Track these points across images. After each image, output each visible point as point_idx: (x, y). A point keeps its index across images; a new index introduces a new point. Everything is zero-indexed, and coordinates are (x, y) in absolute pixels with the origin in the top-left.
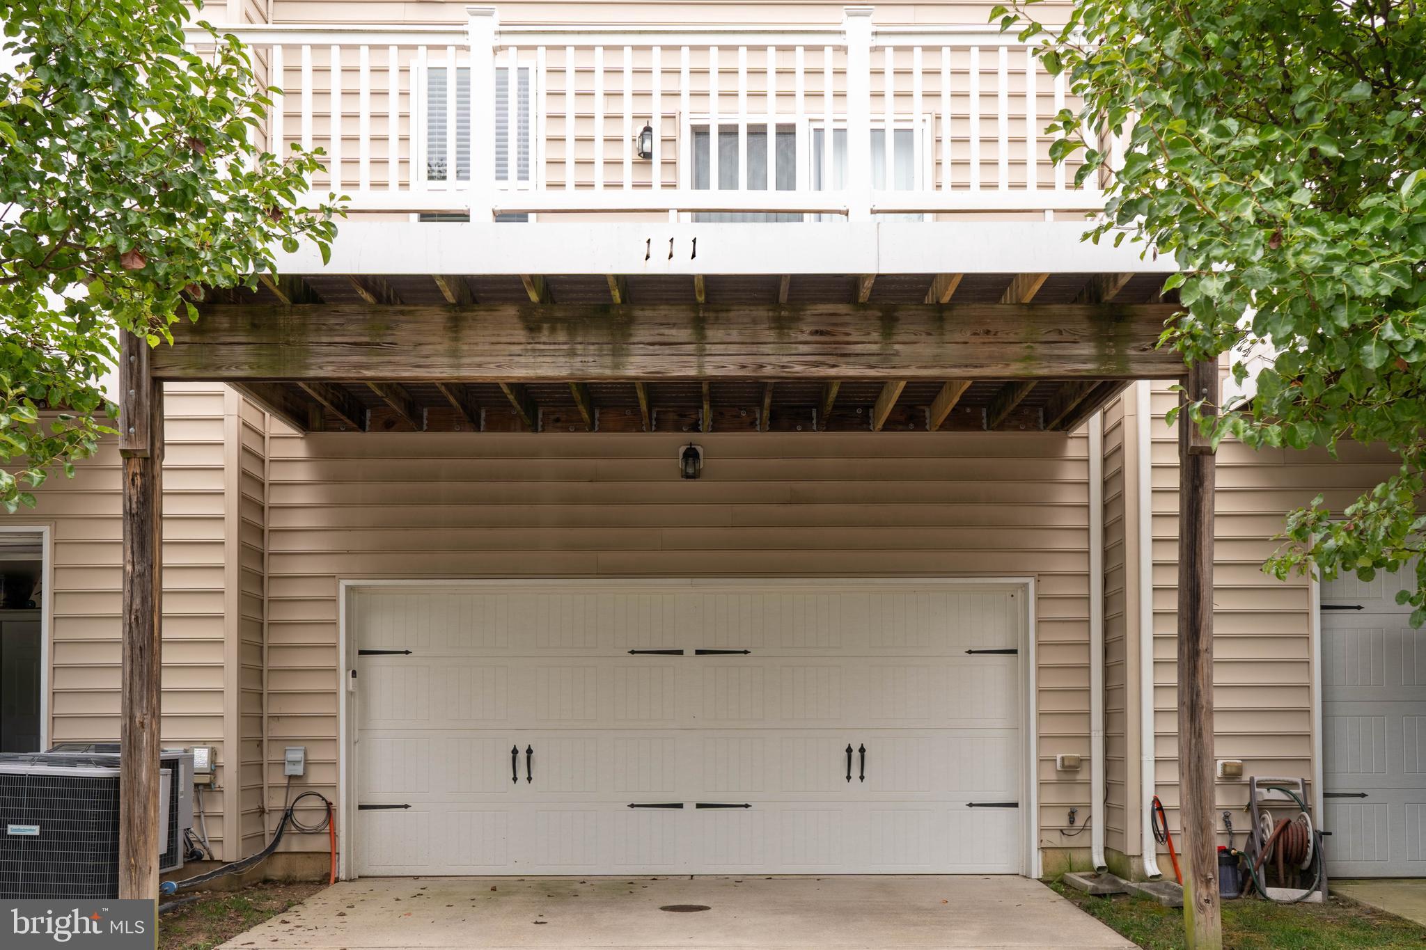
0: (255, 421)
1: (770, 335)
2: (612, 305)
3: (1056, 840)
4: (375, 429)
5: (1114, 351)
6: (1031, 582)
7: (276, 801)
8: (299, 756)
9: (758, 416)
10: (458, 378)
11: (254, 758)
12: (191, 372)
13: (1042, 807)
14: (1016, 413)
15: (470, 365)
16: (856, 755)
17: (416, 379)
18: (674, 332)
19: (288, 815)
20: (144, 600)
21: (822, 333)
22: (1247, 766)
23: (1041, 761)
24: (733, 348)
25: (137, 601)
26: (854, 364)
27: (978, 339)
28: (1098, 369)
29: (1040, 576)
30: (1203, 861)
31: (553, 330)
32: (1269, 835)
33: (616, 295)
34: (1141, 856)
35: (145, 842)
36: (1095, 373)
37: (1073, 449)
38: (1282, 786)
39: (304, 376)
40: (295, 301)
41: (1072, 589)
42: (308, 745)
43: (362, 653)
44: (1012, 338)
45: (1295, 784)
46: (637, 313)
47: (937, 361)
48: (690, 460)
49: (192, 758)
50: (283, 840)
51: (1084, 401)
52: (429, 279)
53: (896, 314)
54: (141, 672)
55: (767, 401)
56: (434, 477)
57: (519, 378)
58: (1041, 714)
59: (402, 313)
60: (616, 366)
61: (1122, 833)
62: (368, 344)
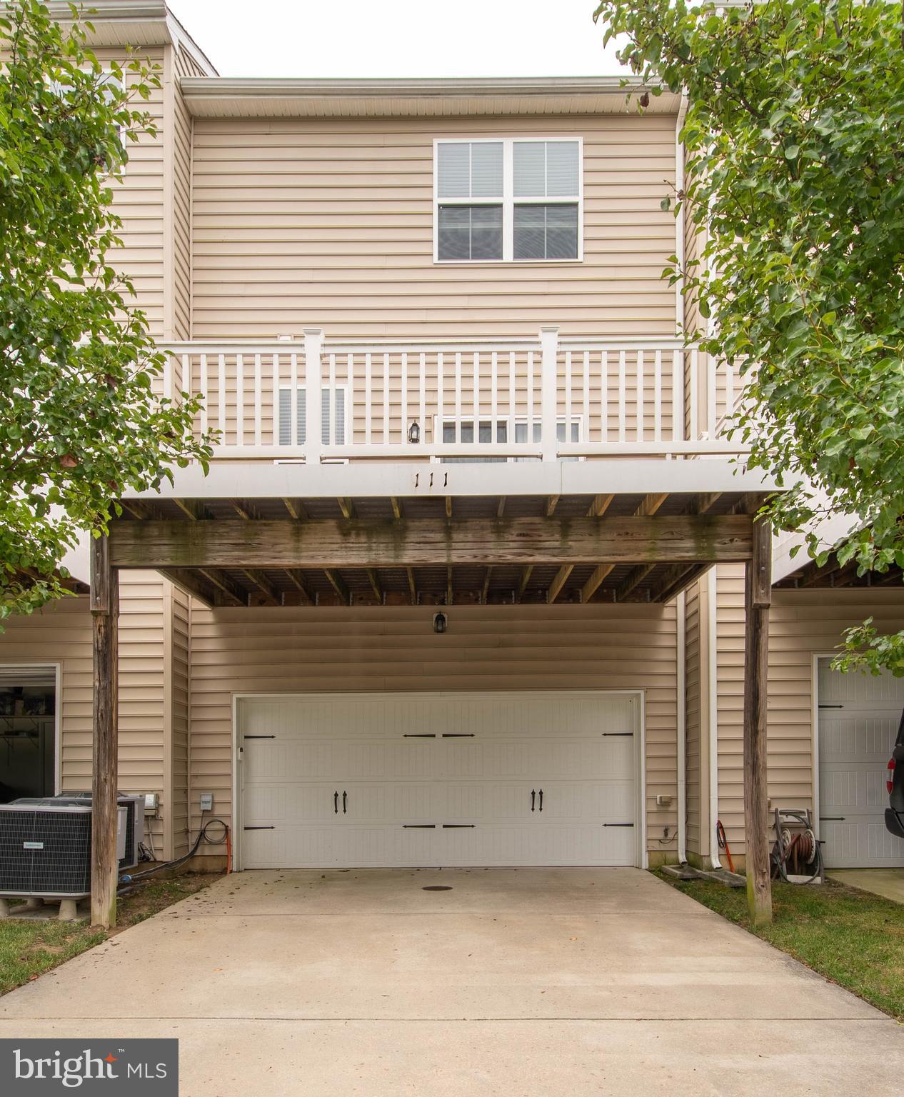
0: (183, 601)
1: (492, 537)
2: (394, 519)
3: (656, 846)
4: (253, 605)
5: (706, 544)
6: (642, 693)
7: (196, 825)
8: (209, 798)
9: (480, 595)
10: (299, 565)
11: (182, 800)
12: (134, 563)
13: (648, 826)
14: (633, 592)
15: (306, 557)
16: (537, 795)
17: (273, 566)
18: (432, 535)
19: (202, 834)
20: (106, 703)
21: (524, 535)
22: (773, 802)
23: (647, 799)
24: (469, 545)
25: (102, 704)
26: (544, 554)
27: (621, 538)
28: (696, 556)
29: (648, 689)
30: (760, 861)
31: (358, 535)
32: (788, 843)
33: (397, 511)
34: (709, 856)
35: (108, 853)
36: (693, 559)
37: (667, 613)
38: (796, 814)
39: (204, 564)
40: (199, 518)
41: (668, 697)
42: (213, 792)
43: (246, 737)
44: (642, 537)
45: (803, 813)
46: (410, 524)
47: (595, 552)
48: (440, 622)
49: (144, 800)
50: (199, 848)
51: (677, 583)
52: (280, 500)
53: (570, 523)
54: (105, 748)
55: (487, 584)
56: (288, 633)
57: (337, 565)
58: (647, 771)
59: (265, 525)
60: (397, 557)
61: (697, 842)
62: (243, 544)
